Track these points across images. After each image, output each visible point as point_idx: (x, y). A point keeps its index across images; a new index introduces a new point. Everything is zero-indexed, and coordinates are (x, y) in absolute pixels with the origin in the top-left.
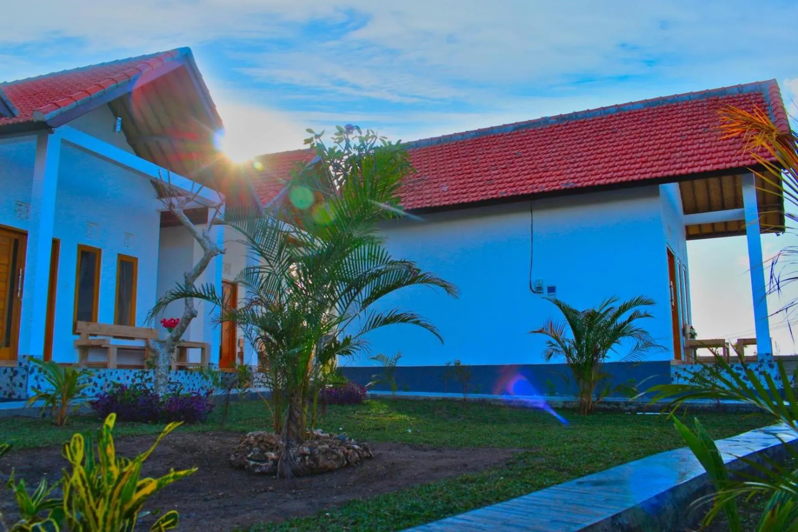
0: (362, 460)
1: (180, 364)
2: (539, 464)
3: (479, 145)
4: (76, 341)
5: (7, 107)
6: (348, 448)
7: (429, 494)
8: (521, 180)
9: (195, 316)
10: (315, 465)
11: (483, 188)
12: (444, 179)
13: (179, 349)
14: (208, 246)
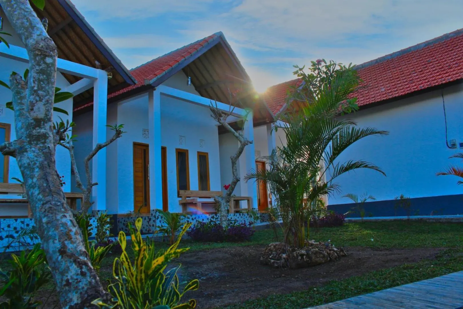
0: (339, 257)
1: (236, 210)
2: (459, 257)
3: (402, 60)
4: (179, 201)
5: (132, 80)
6: (330, 250)
7: (381, 276)
8: (433, 77)
9: (239, 181)
10: (310, 261)
11: (407, 86)
12: (382, 84)
13: (235, 202)
14: (242, 140)
